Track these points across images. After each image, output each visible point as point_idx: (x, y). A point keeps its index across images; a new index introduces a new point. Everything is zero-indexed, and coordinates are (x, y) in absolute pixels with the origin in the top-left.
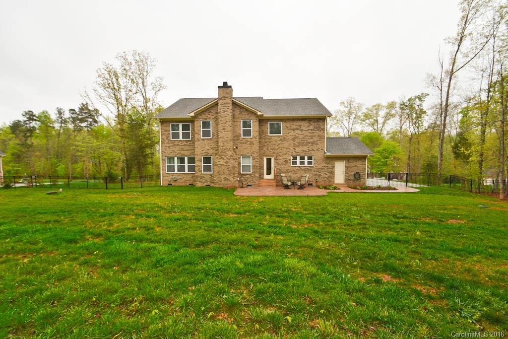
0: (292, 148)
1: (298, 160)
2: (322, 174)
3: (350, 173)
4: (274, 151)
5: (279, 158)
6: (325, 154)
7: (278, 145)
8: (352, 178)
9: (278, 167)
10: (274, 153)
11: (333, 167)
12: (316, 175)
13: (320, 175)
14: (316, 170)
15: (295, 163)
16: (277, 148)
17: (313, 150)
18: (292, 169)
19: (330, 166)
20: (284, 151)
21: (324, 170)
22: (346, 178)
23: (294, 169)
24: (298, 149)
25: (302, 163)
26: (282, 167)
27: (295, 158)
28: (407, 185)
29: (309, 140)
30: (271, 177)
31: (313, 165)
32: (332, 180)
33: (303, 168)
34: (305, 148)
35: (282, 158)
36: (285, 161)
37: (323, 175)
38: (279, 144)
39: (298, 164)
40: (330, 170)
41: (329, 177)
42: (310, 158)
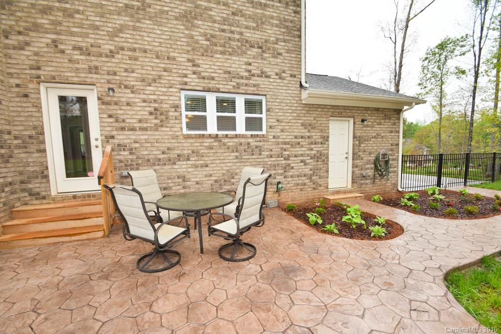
0: (182, 58)
1: (211, 114)
2: (294, 162)
3: (366, 158)
4: (95, 62)
5: (125, 96)
6: (304, 94)
7: (113, 35)
8: (371, 173)
9: (122, 138)
10: (95, 70)
11: (326, 139)
12: (275, 166)
13: (287, 168)
14: (276, 150)
15: (199, 123)
16: (107, 47)
17: (263, 74)
18: (186, 147)
19: (316, 135)
20: (148, 66)
21: (299, 151)
22: (357, 171)
23: (196, 144)
24: (206, 65)
25: (226, 123)
26: (143, 136)
27: (198, 104)
28: (465, 182)
29: (248, 34)
30: (88, 184)
31: (264, 132)
32: (321, 181)
33: (231, 143)
34: (237, 64)
35: (136, 99)
36: (155, 112)
37: (298, 167)
38: (121, 29)
39: (212, 127)
40: (316, 148)
41: (315, 171)
42: (251, 106)
